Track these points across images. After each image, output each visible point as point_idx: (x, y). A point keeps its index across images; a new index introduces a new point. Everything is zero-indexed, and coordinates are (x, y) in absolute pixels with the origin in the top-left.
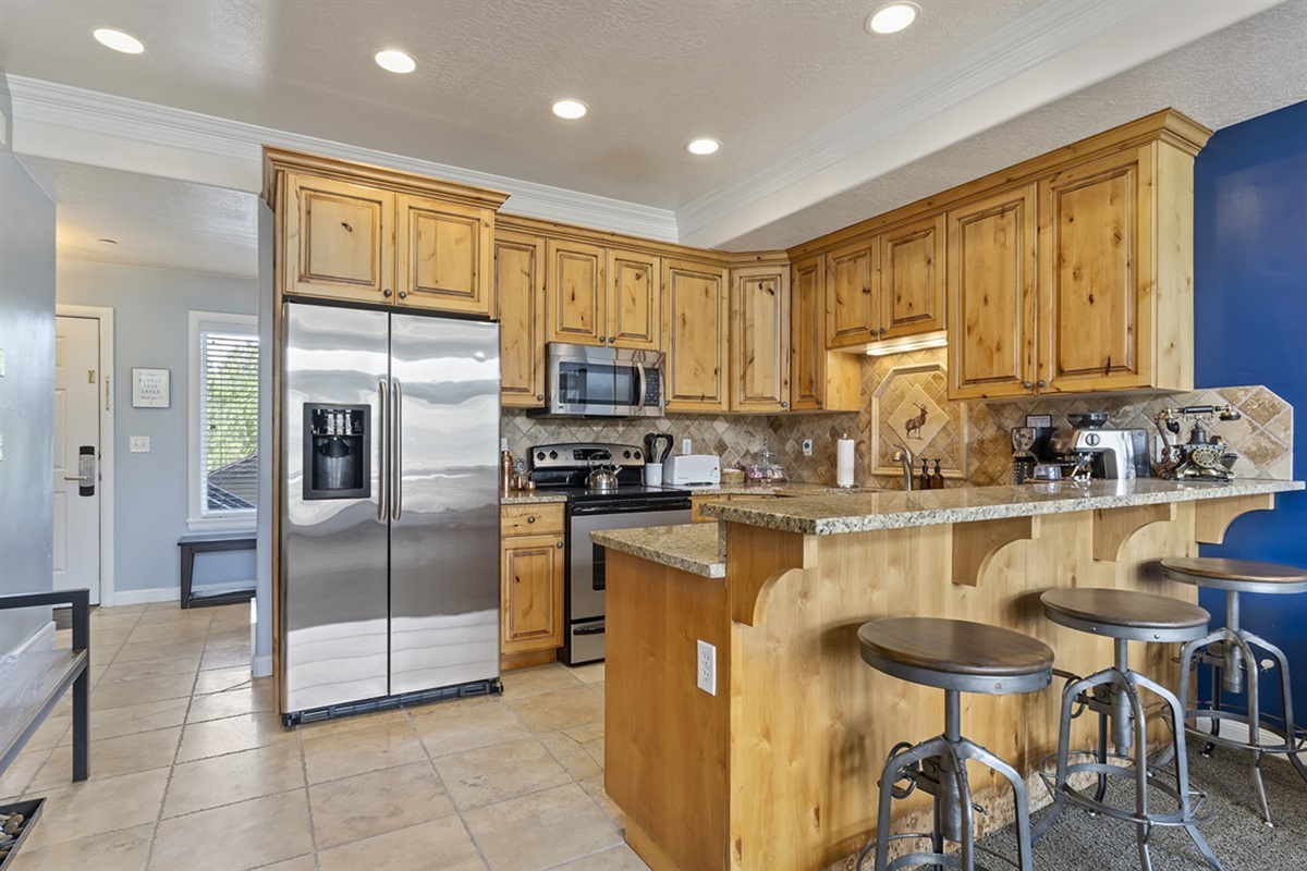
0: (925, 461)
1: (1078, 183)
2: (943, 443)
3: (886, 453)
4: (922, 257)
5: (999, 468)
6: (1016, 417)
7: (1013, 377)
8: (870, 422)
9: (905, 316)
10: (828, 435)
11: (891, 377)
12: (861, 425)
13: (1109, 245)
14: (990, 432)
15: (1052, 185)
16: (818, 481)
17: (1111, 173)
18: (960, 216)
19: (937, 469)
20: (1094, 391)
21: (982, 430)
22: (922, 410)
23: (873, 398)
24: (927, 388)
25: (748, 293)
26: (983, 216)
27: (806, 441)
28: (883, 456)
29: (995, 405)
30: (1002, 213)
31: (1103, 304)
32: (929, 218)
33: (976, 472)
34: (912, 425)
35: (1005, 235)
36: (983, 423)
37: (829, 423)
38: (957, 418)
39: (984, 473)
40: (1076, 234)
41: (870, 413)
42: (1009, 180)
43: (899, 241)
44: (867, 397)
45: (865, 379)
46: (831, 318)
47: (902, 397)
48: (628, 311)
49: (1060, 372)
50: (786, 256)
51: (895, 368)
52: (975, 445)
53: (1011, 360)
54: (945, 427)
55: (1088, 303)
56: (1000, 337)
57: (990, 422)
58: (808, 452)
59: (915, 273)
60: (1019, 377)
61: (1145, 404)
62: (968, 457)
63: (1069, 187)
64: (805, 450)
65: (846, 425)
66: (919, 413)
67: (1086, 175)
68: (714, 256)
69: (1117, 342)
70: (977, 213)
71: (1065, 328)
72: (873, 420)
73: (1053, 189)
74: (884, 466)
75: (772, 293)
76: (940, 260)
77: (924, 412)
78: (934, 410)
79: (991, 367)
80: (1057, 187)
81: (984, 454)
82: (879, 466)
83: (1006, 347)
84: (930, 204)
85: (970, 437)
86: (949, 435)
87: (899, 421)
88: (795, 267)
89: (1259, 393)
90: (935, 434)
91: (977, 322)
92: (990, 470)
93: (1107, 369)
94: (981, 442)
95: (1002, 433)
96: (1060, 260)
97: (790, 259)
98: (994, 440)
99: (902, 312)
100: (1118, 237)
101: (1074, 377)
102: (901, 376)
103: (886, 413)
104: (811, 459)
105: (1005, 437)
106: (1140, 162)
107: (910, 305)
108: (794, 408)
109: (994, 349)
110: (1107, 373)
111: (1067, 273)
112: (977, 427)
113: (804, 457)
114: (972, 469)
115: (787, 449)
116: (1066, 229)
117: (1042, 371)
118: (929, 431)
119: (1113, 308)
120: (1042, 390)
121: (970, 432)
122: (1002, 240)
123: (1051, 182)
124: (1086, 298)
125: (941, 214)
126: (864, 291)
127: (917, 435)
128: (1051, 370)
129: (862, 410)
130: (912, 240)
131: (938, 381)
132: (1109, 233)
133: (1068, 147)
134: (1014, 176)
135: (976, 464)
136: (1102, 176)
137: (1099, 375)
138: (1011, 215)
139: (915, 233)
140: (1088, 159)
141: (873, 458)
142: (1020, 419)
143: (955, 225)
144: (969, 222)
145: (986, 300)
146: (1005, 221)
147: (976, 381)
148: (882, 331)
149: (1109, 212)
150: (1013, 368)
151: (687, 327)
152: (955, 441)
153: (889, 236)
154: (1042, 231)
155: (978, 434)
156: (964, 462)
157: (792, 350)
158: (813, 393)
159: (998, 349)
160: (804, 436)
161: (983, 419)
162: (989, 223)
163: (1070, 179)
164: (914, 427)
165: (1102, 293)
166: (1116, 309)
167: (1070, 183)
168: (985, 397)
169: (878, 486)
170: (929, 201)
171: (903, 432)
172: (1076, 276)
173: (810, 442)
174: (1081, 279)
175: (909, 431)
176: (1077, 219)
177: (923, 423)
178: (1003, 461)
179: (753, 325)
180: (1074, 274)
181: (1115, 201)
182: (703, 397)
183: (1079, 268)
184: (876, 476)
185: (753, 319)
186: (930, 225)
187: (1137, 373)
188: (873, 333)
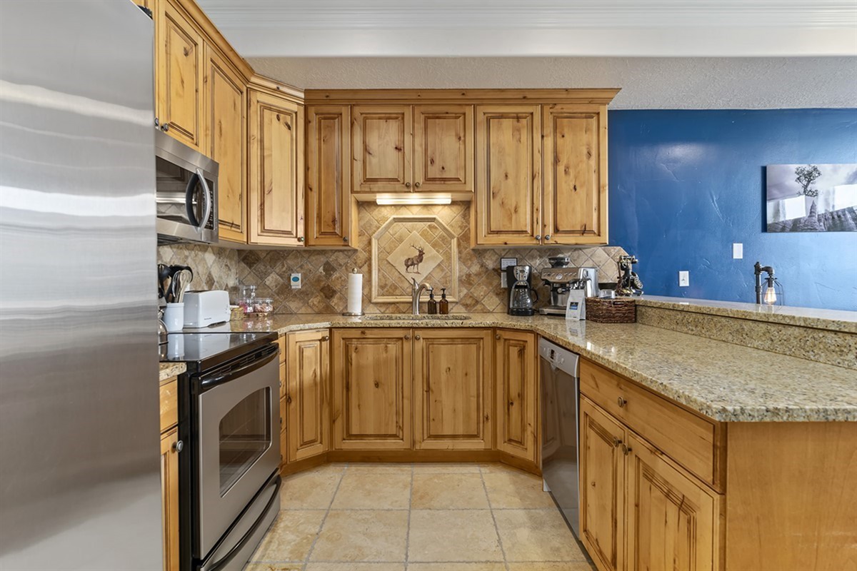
0: (444, 290)
1: (565, 115)
2: (438, 276)
3: (386, 285)
4: (454, 134)
5: (482, 293)
6: (494, 258)
7: (526, 231)
8: (369, 259)
9: (438, 176)
10: (321, 269)
11: (391, 224)
12: (359, 262)
13: (585, 158)
14: (475, 268)
15: (551, 110)
16: (310, 311)
17: (584, 115)
18: (485, 111)
19: (444, 296)
20: (577, 244)
21: (469, 268)
22: (420, 251)
23: (373, 240)
24: (423, 234)
25: (266, 120)
26: (502, 116)
27: (293, 275)
28: (382, 287)
29: (478, 250)
30: (518, 118)
31: (582, 192)
32: (460, 105)
33: (465, 296)
34: (409, 263)
35: (520, 134)
36: (470, 262)
37: (323, 259)
38: (449, 258)
39: (471, 297)
40: (566, 144)
41: (370, 252)
42: (525, 98)
43: (431, 115)
44: (365, 239)
45: (362, 223)
46: (358, 166)
47: (401, 240)
48: (177, 94)
49: (556, 230)
50: (302, 95)
51: (395, 216)
52: (464, 277)
53: (524, 220)
54: (439, 265)
55: (573, 190)
56: (517, 202)
57: (475, 261)
58: (296, 285)
59: (446, 144)
60: (529, 232)
61: (570, 254)
62: (459, 286)
63: (560, 115)
64: (293, 283)
65: (342, 261)
66: (417, 253)
67: (571, 111)
68: (241, 67)
69: (590, 216)
70: (499, 113)
71: (560, 203)
72: (373, 258)
73: (551, 113)
74: (383, 295)
75: (289, 128)
76: (470, 139)
77: (421, 253)
78: (430, 251)
79: (511, 223)
80: (554, 113)
81: (470, 284)
82: (378, 295)
83: (521, 210)
84: (463, 94)
85: (460, 272)
86: (443, 270)
87: (398, 260)
88: (312, 111)
89: (619, 251)
90: (431, 270)
91: (499, 190)
92: (475, 295)
93: (584, 232)
94: (469, 275)
95: (484, 269)
96: (556, 161)
97: (305, 100)
98: (478, 275)
99: (434, 172)
100: (589, 154)
101: (564, 235)
102: (400, 223)
103: (384, 252)
104: (300, 292)
105: (486, 272)
106: (601, 114)
107: (443, 168)
108: (312, 242)
109: (513, 211)
110: (583, 234)
111: (561, 168)
112: (465, 265)
113: (291, 290)
114: (462, 295)
115: (267, 283)
116: (560, 141)
117: (546, 229)
118: (426, 268)
119: (587, 195)
120: (546, 242)
121: (460, 268)
122: (518, 137)
123: (551, 108)
124: (572, 187)
125: (471, 105)
126: (396, 148)
127: (416, 270)
128: (550, 230)
129: (359, 249)
130: (444, 118)
131: (433, 230)
132: (585, 152)
133: (567, 90)
134: (529, 96)
135: (465, 291)
136: (580, 115)
137: (578, 235)
138: (524, 121)
139: (447, 113)
140: (572, 101)
141: (373, 289)
142: (497, 259)
143: (481, 117)
144: (494, 118)
145: (506, 176)
146: (520, 124)
147: (498, 232)
148: (416, 185)
149: (584, 138)
150: (526, 226)
151: (222, 139)
152: (448, 275)
153: (423, 109)
154: (545, 138)
155: (465, 270)
156: (457, 290)
157: (308, 188)
158: (338, 231)
159: (516, 211)
160: (291, 270)
161: (470, 259)
162: (507, 123)
163: (562, 111)
164: (413, 264)
165: (581, 186)
166: (589, 195)
167: (562, 113)
168: (506, 244)
169: (378, 311)
170: (463, 92)
171: (402, 269)
172: (566, 172)
173: (299, 276)
174: (569, 174)
175: (408, 267)
176: (566, 135)
177: (421, 261)
178: (485, 288)
179: (271, 155)
180: (565, 170)
181: (588, 133)
182: (233, 224)
183: (568, 168)
184: (376, 304)
185: (270, 149)
186: (462, 111)
187: (599, 235)
188: (408, 186)
